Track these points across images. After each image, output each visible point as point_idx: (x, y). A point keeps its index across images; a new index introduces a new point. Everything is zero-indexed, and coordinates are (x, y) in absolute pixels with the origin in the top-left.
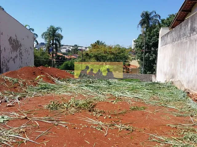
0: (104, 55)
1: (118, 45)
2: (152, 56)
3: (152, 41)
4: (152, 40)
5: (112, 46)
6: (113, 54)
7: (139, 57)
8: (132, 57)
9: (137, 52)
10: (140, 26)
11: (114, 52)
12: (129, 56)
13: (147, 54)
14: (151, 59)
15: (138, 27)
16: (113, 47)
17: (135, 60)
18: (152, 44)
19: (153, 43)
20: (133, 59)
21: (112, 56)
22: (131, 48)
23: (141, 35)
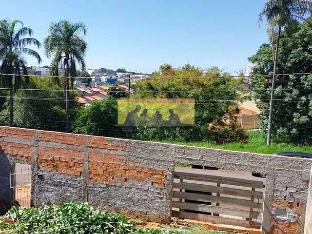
0: (183, 87)
1: (215, 69)
2: (291, 92)
3: (291, 58)
4: (292, 55)
5: (203, 70)
6: (201, 85)
7: (260, 93)
8: (245, 95)
9: (255, 83)
10: (264, 18)
11: (205, 83)
12: (238, 92)
13: (279, 88)
14: (287, 99)
15: (260, 19)
16: (205, 72)
17: (251, 100)
18: (290, 65)
19: (295, 63)
20: (245, 98)
21: (200, 90)
22: (242, 75)
23: (264, 45)
